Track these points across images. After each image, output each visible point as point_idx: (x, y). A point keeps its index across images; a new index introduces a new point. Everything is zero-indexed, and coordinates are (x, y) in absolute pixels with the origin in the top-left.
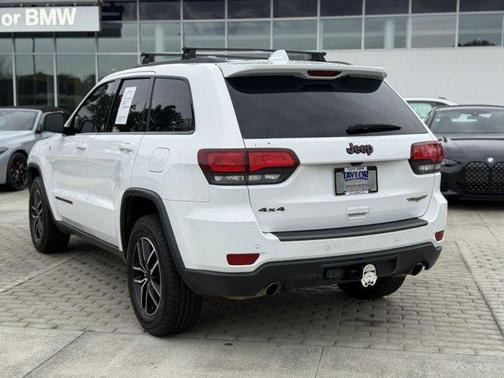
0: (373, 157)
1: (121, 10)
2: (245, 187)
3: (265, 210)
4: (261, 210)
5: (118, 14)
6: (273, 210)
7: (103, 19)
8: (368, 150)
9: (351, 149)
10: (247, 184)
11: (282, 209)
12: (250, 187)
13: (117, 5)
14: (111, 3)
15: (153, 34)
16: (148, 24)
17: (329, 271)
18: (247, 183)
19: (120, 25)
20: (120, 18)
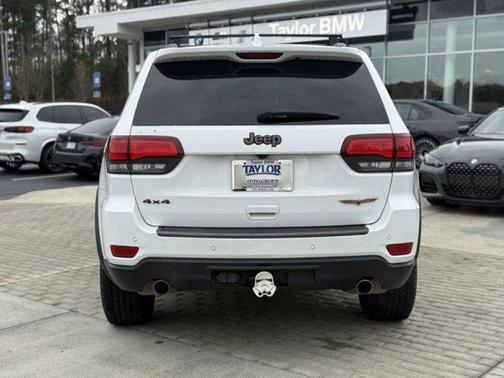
0: (279, 149)
1: (415, 11)
2: (128, 176)
3: (149, 202)
4: (145, 202)
5: (412, 15)
6: (157, 202)
7: (391, 21)
8: (275, 140)
9: (249, 140)
10: (131, 174)
11: (168, 202)
12: (134, 176)
13: (411, 6)
14: (404, 4)
15: (445, 34)
16: (438, 24)
17: (221, 275)
18: (131, 172)
19: (413, 27)
20: (413, 19)
